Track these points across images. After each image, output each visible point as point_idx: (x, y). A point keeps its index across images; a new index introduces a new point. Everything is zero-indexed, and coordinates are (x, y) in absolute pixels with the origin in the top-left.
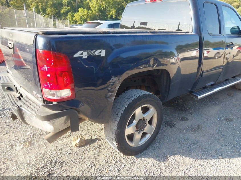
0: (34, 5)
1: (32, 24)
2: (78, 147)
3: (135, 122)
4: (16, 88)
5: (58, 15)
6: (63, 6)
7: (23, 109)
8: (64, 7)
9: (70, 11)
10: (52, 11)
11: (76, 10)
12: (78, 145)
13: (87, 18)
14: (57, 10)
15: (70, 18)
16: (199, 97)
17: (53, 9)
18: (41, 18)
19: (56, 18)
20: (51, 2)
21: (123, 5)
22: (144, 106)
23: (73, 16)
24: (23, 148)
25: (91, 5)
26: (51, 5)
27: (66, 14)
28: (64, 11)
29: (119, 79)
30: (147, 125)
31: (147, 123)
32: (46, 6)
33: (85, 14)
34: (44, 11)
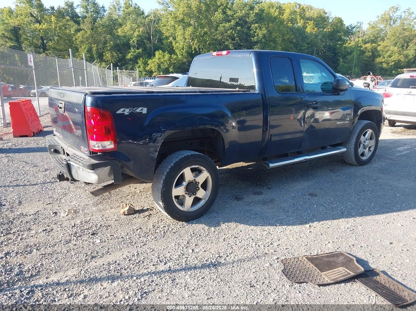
0: (86, 48)
1: (80, 78)
2: (126, 215)
3: (185, 184)
4: (64, 150)
5: (121, 63)
6: (130, 49)
7: (72, 163)
8: (132, 50)
9: (142, 56)
10: (112, 56)
11: (151, 55)
12: (126, 213)
13: (169, 67)
14: (120, 55)
15: (142, 67)
16: (271, 165)
17: (114, 54)
18: (94, 69)
19: (118, 68)
20: (112, 43)
21: (227, 45)
22: (193, 166)
23: (146, 64)
24: (68, 215)
25: (175, 46)
26: (112, 47)
27: (135, 60)
28: (132, 55)
29: (161, 135)
30: (199, 188)
31: (200, 186)
32: (103, 48)
33: (165, 61)
34: (101, 57)
